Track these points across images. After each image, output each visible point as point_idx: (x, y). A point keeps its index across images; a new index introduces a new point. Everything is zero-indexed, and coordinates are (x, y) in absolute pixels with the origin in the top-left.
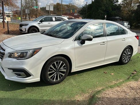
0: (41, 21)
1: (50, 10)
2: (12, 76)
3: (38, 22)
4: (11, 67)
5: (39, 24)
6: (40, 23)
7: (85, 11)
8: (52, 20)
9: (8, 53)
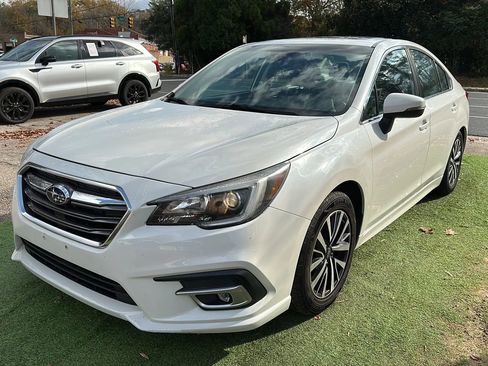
0: (44, 60)
1: (56, 16)
2: (175, 314)
3: (32, 63)
4: (171, 267)
5: (37, 70)
6: (39, 66)
7: (168, 21)
8: (86, 56)
9: (148, 204)
